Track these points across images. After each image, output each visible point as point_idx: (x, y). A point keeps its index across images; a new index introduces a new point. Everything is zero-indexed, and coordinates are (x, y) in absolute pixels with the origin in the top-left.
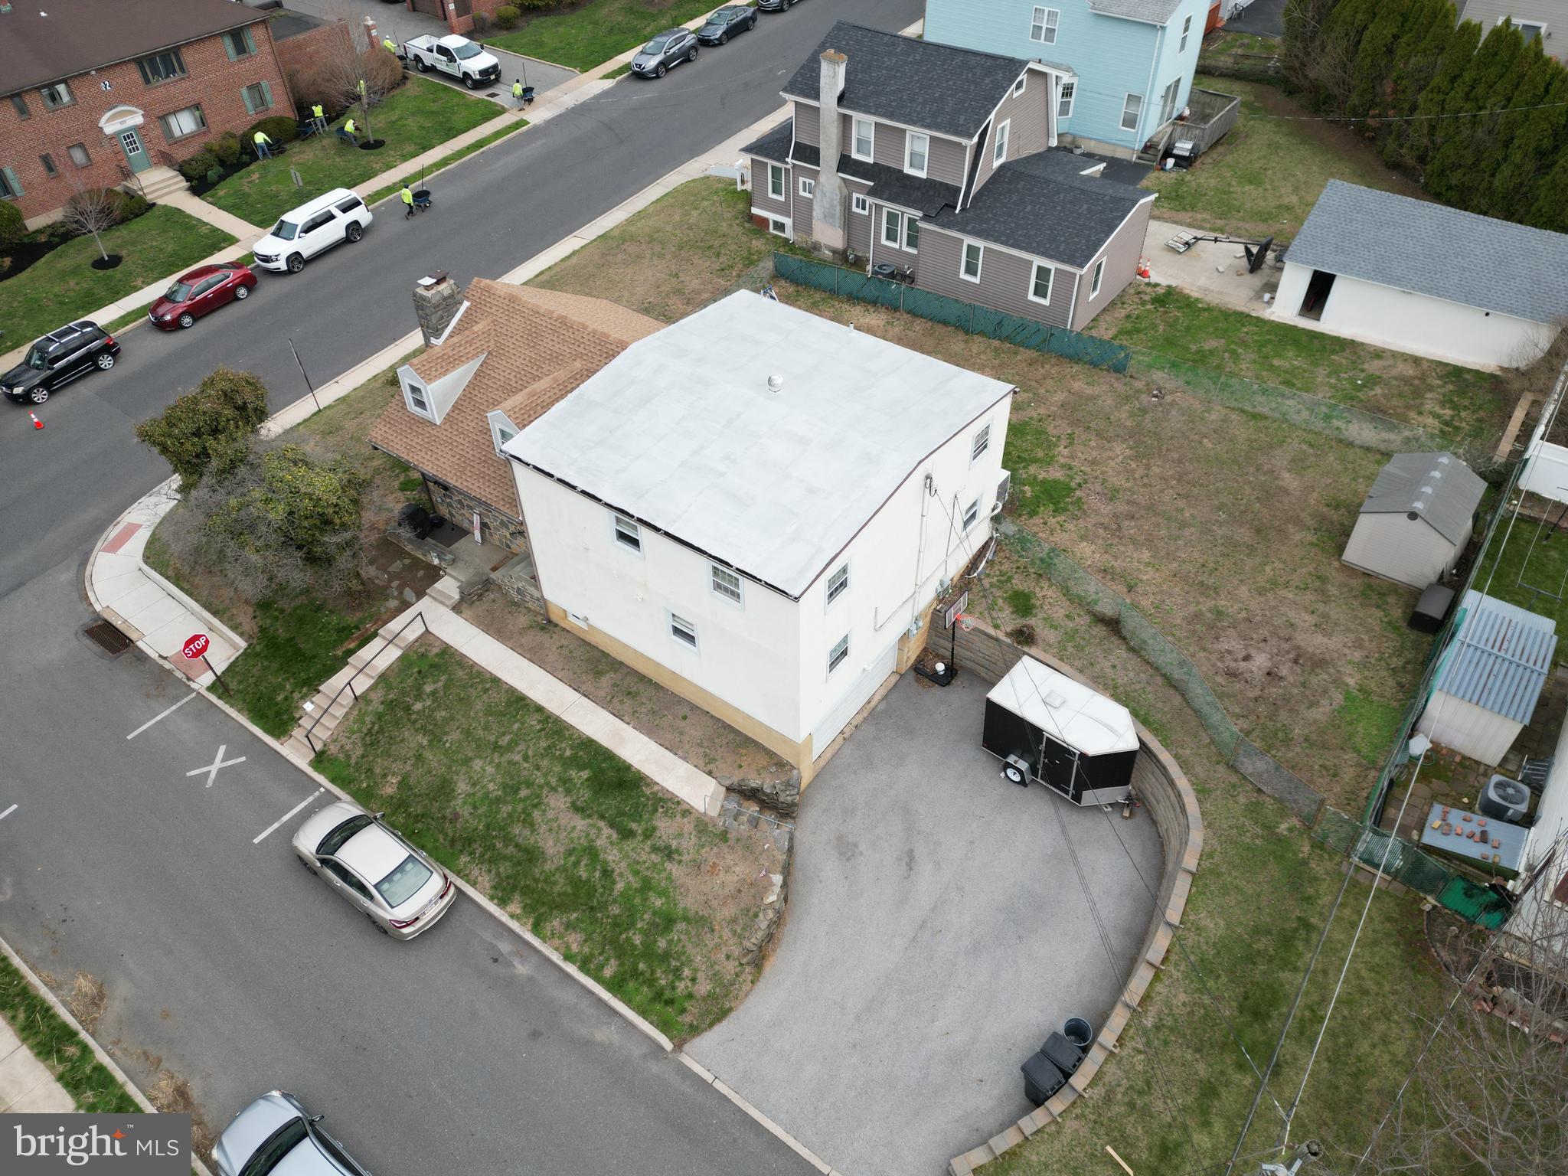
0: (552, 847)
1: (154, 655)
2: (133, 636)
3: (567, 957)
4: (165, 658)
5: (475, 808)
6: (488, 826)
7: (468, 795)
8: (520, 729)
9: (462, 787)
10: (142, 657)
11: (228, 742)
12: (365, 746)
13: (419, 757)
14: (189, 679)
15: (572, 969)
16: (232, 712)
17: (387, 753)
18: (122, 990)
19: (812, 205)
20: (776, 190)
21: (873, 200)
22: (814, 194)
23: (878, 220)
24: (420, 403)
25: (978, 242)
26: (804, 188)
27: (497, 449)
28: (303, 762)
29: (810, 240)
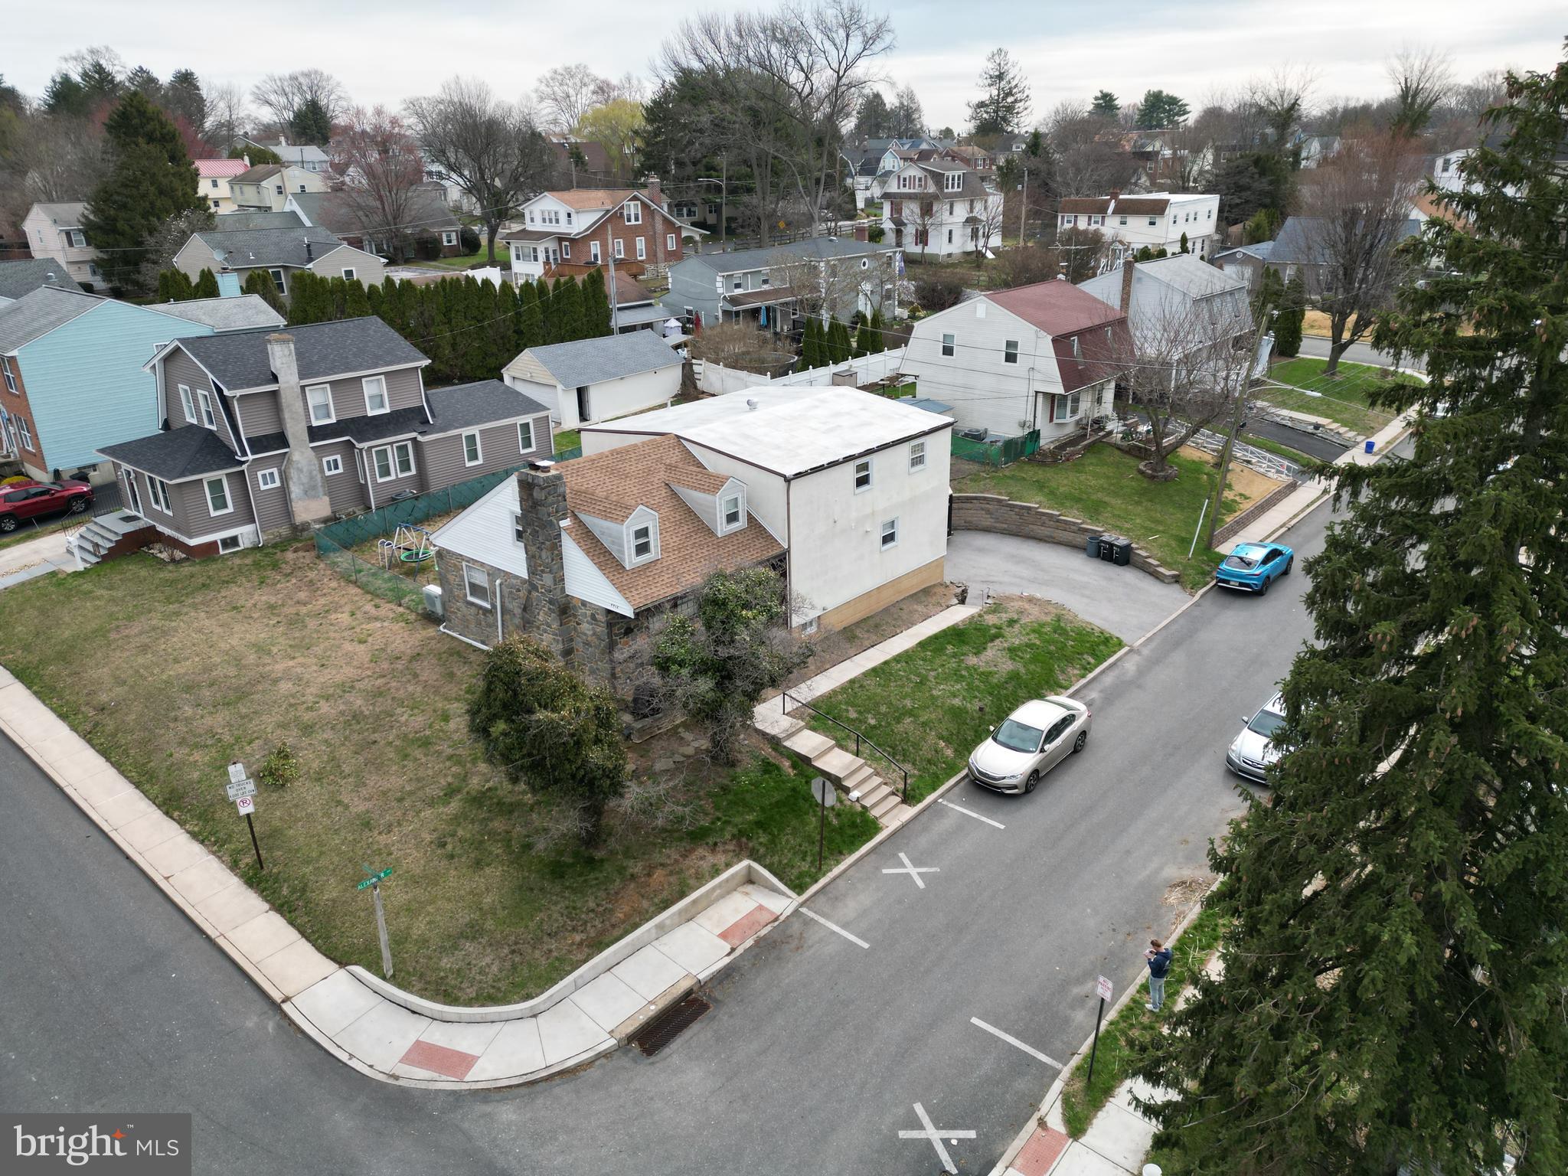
0: (1006, 666)
1: (727, 960)
2: (685, 985)
3: (1083, 676)
4: (733, 950)
5: (976, 697)
6: (991, 694)
7: (964, 698)
8: (905, 671)
9: (957, 702)
10: (726, 975)
11: (878, 869)
12: (904, 761)
13: (924, 725)
14: (776, 919)
15: (1091, 676)
16: (836, 871)
17: (916, 746)
18: (1172, 872)
19: (284, 492)
20: (220, 503)
21: (365, 445)
22: (285, 478)
23: (369, 468)
24: (642, 549)
25: (474, 430)
26: (265, 480)
27: (722, 529)
28: (909, 812)
29: (285, 531)
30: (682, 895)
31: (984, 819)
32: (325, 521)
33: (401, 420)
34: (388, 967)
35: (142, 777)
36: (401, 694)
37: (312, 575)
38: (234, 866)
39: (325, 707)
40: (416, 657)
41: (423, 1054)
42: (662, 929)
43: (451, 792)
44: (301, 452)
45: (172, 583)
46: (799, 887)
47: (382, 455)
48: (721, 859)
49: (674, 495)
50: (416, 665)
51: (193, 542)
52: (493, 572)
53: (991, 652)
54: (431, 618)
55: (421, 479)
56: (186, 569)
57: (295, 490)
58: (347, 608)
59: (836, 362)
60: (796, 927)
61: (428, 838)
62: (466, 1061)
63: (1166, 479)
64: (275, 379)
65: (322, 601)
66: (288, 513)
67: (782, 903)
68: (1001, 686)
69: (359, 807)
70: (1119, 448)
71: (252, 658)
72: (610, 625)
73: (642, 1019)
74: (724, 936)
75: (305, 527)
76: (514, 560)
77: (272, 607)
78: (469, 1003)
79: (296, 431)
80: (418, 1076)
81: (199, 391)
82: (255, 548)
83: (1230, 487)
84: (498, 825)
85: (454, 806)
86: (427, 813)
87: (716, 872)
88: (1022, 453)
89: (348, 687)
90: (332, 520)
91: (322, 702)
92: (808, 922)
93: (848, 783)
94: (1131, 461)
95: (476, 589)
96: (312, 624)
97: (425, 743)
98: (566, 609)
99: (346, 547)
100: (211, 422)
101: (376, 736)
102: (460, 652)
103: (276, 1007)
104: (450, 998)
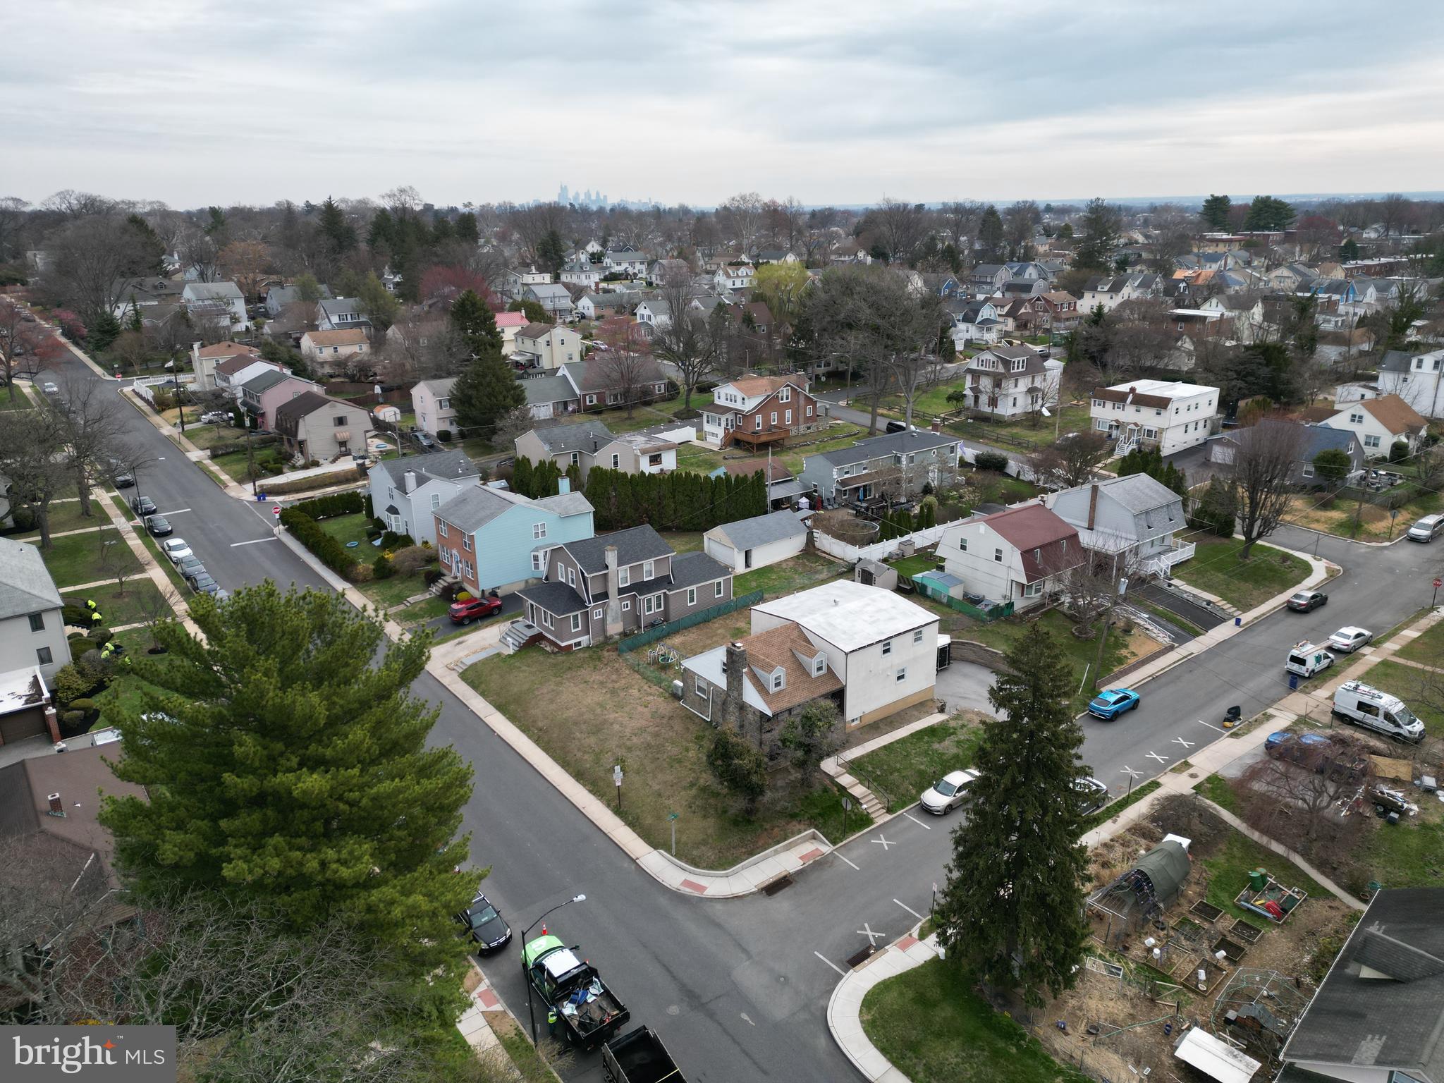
0: (954, 750)
1: (802, 867)
2: (784, 874)
4: (804, 864)
5: (931, 765)
6: (939, 764)
7: (927, 766)
8: (900, 748)
9: (922, 767)
10: (800, 873)
11: (869, 839)
12: (890, 793)
13: (904, 777)
14: (823, 854)
16: (851, 838)
17: (898, 787)
19: (604, 620)
20: (576, 626)
21: (642, 597)
22: (605, 613)
23: (643, 606)
24: (778, 684)
25: (694, 587)
26: (597, 615)
27: (815, 674)
28: (889, 817)
29: (601, 639)
30: (786, 840)
31: (923, 825)
32: (620, 634)
33: (659, 582)
34: (673, 851)
35: (565, 764)
36: (667, 736)
37: (617, 665)
38: (608, 806)
39: (635, 739)
40: (671, 718)
41: (687, 883)
42: (776, 852)
43: (692, 785)
44: (614, 602)
45: (555, 665)
46: (834, 843)
47: (649, 601)
48: (802, 827)
49: (794, 655)
50: (671, 722)
51: (563, 644)
52: (710, 684)
53: (947, 743)
54: (676, 697)
55: (666, 613)
56: (560, 658)
57: (609, 619)
58: (636, 687)
59: (901, 536)
60: (831, 858)
61: (685, 803)
62: (703, 888)
63: (1087, 639)
64: (607, 567)
65: (623, 681)
66: (604, 630)
67: (826, 848)
68: (948, 761)
69: (656, 787)
70: (1065, 614)
71: (599, 711)
72: (761, 718)
73: (767, 883)
74: (801, 858)
75: (611, 637)
76: (721, 681)
77: (602, 683)
78: (703, 868)
79: (613, 591)
80: (687, 890)
81: (569, 569)
82: (588, 647)
83: (1126, 646)
84: (712, 801)
85: (694, 791)
86: (683, 793)
87: (800, 832)
88: (1002, 615)
89: (643, 730)
90: (624, 634)
91: (633, 737)
92: (836, 857)
93: (862, 801)
94: (1068, 624)
95: (700, 689)
96: (622, 694)
97: (680, 761)
98: (742, 707)
99: (631, 650)
100: (573, 583)
101: (659, 756)
102: (691, 717)
103: (634, 861)
104: (696, 865)
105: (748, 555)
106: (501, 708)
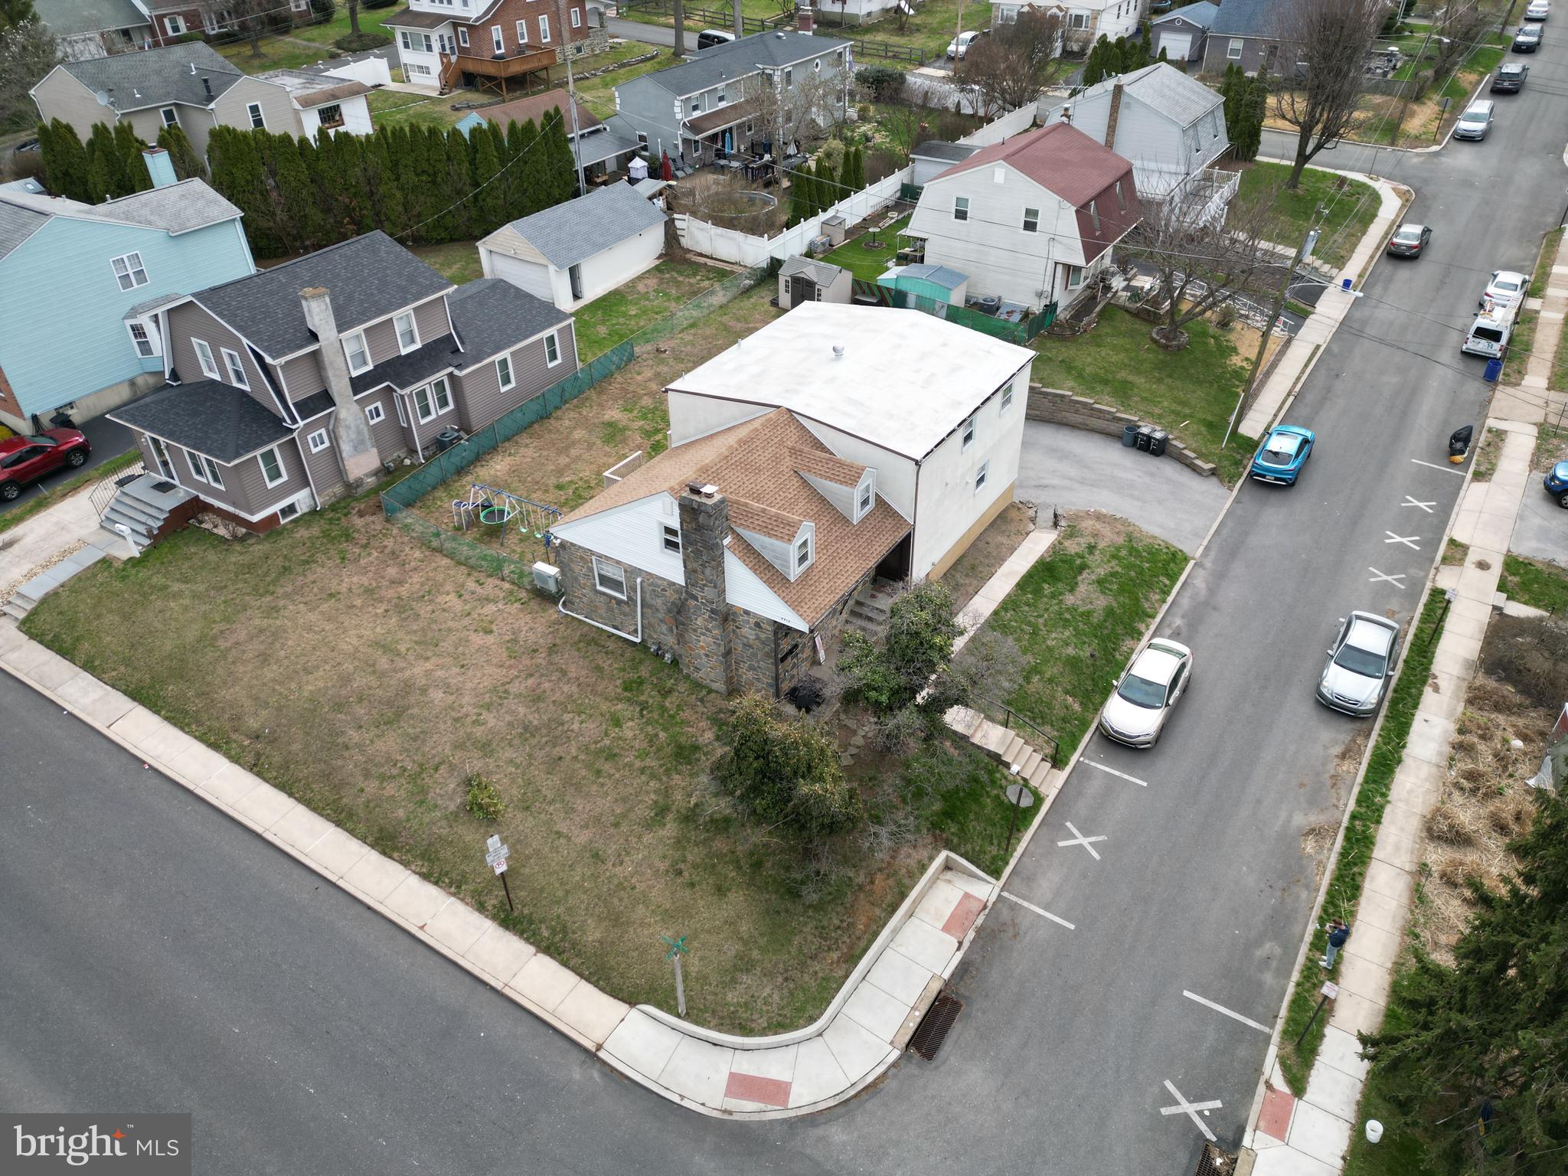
0: (1101, 602)
1: (959, 955)
2: (936, 987)
3: (1164, 601)
4: (960, 944)
5: (1085, 643)
6: (1096, 637)
7: (1076, 647)
8: (1016, 621)
9: (1070, 651)
10: (963, 970)
11: (1053, 842)
12: (1043, 724)
13: (1050, 681)
14: (985, 907)
15: (1170, 599)
16: (1020, 850)
17: (1049, 705)
18: (1300, 819)
19: (334, 452)
20: (275, 474)
21: (407, 391)
22: (334, 437)
23: (413, 408)
24: (803, 559)
25: (505, 354)
26: (315, 443)
27: (857, 515)
28: (1061, 776)
29: (338, 489)
30: (903, 896)
31: (1126, 777)
32: (376, 473)
33: (433, 354)
34: (682, 1009)
35: (341, 817)
36: (557, 696)
37: (389, 543)
38: (481, 908)
39: (490, 719)
40: (553, 649)
41: (741, 1085)
42: (896, 931)
43: (662, 811)
44: (348, 410)
45: (250, 567)
46: (996, 873)
47: (422, 395)
48: (924, 854)
49: (805, 483)
50: (556, 658)
51: (255, 518)
52: (632, 572)
53: (1082, 588)
54: (544, 596)
55: (461, 413)
56: (258, 548)
57: (346, 448)
58: (449, 587)
59: (824, 210)
60: (1005, 914)
61: (663, 866)
62: (781, 1089)
63: (1179, 348)
64: (314, 337)
65: (416, 578)
66: (340, 471)
67: (986, 890)
68: (1100, 626)
69: (582, 838)
70: (1127, 311)
71: (383, 663)
72: (775, 633)
73: (912, 1026)
74: (946, 928)
75: (359, 482)
77: (369, 591)
78: (763, 1033)
79: (339, 387)
80: (747, 1109)
81: (223, 350)
82: (313, 512)
83: (1234, 350)
84: (720, 844)
85: (670, 829)
86: (648, 838)
87: (923, 868)
88: (1041, 327)
89: (501, 693)
90: (387, 473)
91: (485, 715)
92: (1014, 907)
93: (1006, 758)
94: (1144, 328)
95: (605, 580)
96: (424, 610)
97: (611, 756)
98: (727, 616)
99: (409, 504)
100: (240, 379)
101: (558, 751)
102: (594, 640)
103: (591, 1056)
104: (746, 1030)
105: (574, 273)
106: (143, 695)
